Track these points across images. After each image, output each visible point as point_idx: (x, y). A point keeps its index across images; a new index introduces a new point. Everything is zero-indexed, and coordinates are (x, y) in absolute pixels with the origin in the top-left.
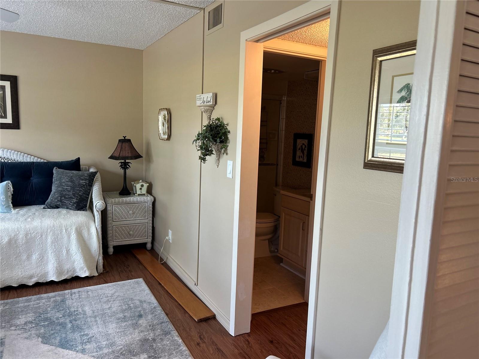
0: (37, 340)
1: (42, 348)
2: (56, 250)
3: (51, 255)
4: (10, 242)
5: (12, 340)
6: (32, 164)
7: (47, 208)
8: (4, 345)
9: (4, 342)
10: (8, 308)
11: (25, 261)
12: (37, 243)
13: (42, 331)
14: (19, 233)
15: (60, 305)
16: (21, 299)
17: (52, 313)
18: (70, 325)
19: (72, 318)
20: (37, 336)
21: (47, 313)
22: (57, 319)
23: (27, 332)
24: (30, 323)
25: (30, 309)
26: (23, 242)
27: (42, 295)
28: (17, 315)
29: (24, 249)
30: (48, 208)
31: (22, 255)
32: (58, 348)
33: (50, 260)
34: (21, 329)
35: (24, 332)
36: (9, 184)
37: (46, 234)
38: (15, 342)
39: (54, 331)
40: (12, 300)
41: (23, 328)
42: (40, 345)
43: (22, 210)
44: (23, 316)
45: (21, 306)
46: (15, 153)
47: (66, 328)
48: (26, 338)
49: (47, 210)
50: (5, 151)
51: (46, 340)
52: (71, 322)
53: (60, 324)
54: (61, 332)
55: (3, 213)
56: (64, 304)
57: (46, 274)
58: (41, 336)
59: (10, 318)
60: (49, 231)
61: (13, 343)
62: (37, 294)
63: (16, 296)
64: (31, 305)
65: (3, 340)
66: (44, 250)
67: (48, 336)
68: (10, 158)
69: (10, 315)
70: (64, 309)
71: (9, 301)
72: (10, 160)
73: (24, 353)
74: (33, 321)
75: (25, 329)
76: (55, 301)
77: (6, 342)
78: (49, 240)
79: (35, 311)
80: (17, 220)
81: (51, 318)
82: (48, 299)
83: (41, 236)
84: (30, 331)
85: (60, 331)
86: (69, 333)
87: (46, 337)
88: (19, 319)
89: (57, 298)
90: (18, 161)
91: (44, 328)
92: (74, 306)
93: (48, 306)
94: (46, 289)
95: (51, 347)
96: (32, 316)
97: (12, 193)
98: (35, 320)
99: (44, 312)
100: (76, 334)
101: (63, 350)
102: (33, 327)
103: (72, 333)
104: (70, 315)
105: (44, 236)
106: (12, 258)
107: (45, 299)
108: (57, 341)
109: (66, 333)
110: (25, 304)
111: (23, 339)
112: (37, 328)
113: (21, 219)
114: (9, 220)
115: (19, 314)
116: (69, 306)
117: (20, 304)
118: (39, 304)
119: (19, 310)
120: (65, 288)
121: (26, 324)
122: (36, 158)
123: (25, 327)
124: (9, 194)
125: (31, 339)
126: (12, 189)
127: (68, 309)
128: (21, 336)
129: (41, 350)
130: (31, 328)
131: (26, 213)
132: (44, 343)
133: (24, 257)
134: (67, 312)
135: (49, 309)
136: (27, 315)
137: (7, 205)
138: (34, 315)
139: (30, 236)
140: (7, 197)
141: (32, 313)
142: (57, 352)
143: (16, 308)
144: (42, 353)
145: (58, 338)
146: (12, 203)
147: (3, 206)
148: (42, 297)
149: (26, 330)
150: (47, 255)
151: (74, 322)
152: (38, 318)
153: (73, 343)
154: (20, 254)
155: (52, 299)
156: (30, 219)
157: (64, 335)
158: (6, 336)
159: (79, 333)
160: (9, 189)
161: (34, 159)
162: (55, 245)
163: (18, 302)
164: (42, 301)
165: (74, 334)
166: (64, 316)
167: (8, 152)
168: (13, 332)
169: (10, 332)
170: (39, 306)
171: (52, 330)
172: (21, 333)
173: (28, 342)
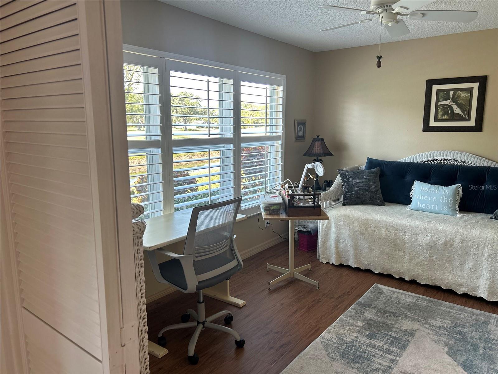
0: (443, 348)
1: (444, 358)
2: (492, 266)
3: (486, 270)
4: (446, 243)
5: (422, 335)
6: (488, 169)
7: (494, 219)
8: (413, 336)
9: (414, 334)
10: (430, 306)
11: (457, 268)
12: (472, 252)
13: (452, 342)
14: (455, 238)
15: (480, 326)
16: (445, 303)
17: (469, 330)
18: (481, 351)
19: (487, 345)
20: (445, 344)
21: (464, 328)
22: (472, 338)
23: (437, 336)
24: (443, 329)
25: (449, 316)
26: (459, 247)
27: (467, 308)
28: (436, 316)
29: (458, 255)
30: (496, 219)
31: (455, 261)
32: (460, 367)
33: (483, 274)
34: (434, 330)
35: (434, 334)
36: (459, 187)
37: (483, 245)
38: (424, 340)
39: (463, 349)
40: (436, 300)
41: (435, 330)
42: (444, 354)
43: (468, 216)
44: (441, 320)
45: (442, 310)
46: (472, 157)
47: (476, 352)
48: (434, 340)
49: (493, 221)
50: (463, 155)
51: (452, 352)
52: (484, 348)
53: (473, 345)
54: (470, 353)
55: (447, 215)
56: (485, 326)
57: (476, 288)
58: (448, 346)
59: (428, 316)
60: (487, 243)
61: (421, 339)
62: (463, 304)
63: (442, 298)
64: (452, 313)
65: (415, 332)
66: (479, 263)
67: (456, 350)
68: (467, 161)
69: (429, 313)
70: (482, 332)
71: (434, 300)
72: (467, 164)
73: (426, 353)
74: (447, 329)
75: (437, 332)
76: (477, 320)
77: (416, 335)
78: (486, 254)
79: (453, 320)
80: (457, 224)
81: (466, 334)
82: (470, 314)
83: (477, 246)
84: (440, 336)
85: (469, 351)
86: (478, 359)
87: (453, 350)
88: (436, 320)
89: (481, 317)
90: (474, 165)
91: (455, 340)
92: (495, 334)
93: (469, 321)
94: (474, 304)
95: (454, 362)
96: (449, 323)
97: (461, 197)
98: (449, 328)
99: (462, 325)
100: (485, 363)
101: (464, 371)
102: (445, 334)
103: (481, 360)
104: (487, 340)
105: (480, 248)
106: (445, 260)
107: (468, 313)
108: (462, 360)
109: (474, 357)
110: (447, 309)
111: (431, 340)
112: (448, 337)
113: (462, 224)
114: (450, 222)
115: (437, 315)
116: (490, 331)
117: (442, 307)
118: (460, 315)
119: (439, 312)
120: (494, 311)
121: (440, 328)
122: (494, 163)
123: (438, 330)
124: (457, 198)
125: (438, 344)
126: (461, 193)
127: (488, 334)
128: (431, 336)
129: (443, 359)
130: (443, 334)
131: (470, 219)
132: (449, 355)
133: (457, 263)
134: (485, 336)
135: (468, 324)
136: (445, 320)
137: (454, 208)
138: (450, 323)
139: (466, 243)
140: (454, 200)
141: (449, 321)
142: (457, 370)
143: (437, 309)
144: (442, 362)
145: (464, 358)
146: (459, 207)
147: (450, 208)
148: (465, 310)
149: (437, 334)
150: (481, 268)
151: (487, 350)
152: (453, 328)
153: (477, 371)
154: (453, 259)
155: (475, 317)
156: (470, 226)
157: (471, 358)
158: (418, 330)
159: (488, 364)
160: (458, 192)
161: (491, 164)
162: (491, 260)
163: (442, 304)
164: (465, 314)
165: (482, 363)
166: (480, 339)
167: (466, 156)
168: (425, 329)
169: (423, 328)
170: (459, 317)
171: (462, 346)
172: (432, 334)
173: (435, 345)
